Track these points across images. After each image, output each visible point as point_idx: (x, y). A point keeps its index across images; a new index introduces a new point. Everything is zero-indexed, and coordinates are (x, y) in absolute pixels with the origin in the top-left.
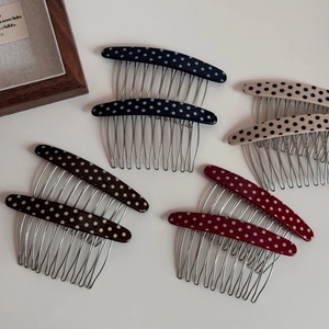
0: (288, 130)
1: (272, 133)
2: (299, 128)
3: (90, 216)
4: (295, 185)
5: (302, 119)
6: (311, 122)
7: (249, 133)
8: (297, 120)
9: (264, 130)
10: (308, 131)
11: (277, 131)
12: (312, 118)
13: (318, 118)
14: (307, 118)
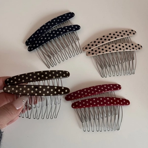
0: (113, 50)
1: (106, 51)
2: (118, 49)
3: (48, 87)
4: (116, 75)
5: (119, 45)
6: (123, 47)
7: (96, 51)
8: (117, 45)
9: (103, 49)
10: (122, 51)
11: (109, 50)
12: (124, 45)
13: (126, 45)
14: (122, 45)
